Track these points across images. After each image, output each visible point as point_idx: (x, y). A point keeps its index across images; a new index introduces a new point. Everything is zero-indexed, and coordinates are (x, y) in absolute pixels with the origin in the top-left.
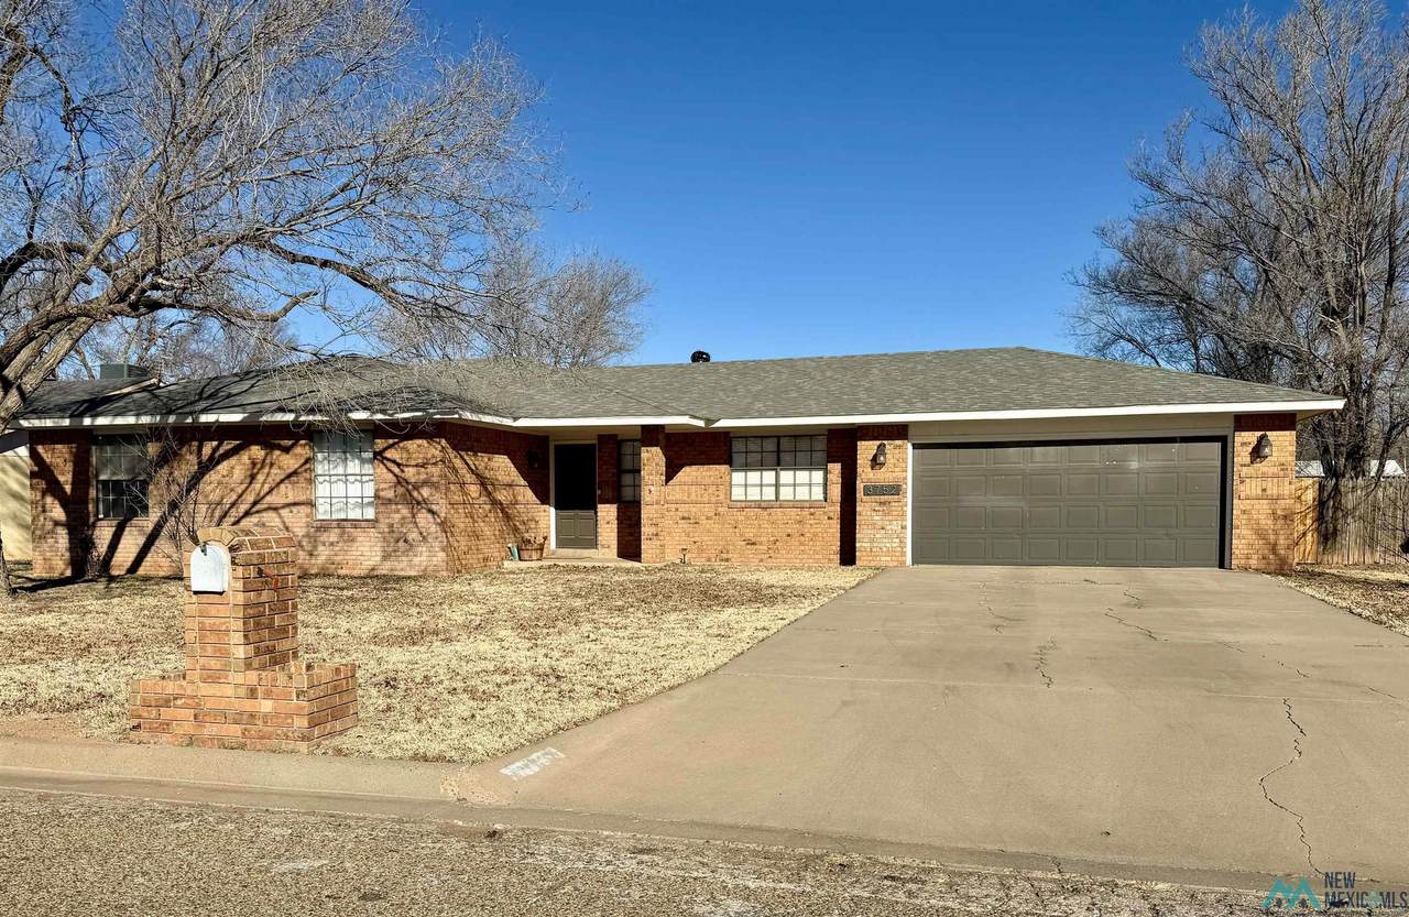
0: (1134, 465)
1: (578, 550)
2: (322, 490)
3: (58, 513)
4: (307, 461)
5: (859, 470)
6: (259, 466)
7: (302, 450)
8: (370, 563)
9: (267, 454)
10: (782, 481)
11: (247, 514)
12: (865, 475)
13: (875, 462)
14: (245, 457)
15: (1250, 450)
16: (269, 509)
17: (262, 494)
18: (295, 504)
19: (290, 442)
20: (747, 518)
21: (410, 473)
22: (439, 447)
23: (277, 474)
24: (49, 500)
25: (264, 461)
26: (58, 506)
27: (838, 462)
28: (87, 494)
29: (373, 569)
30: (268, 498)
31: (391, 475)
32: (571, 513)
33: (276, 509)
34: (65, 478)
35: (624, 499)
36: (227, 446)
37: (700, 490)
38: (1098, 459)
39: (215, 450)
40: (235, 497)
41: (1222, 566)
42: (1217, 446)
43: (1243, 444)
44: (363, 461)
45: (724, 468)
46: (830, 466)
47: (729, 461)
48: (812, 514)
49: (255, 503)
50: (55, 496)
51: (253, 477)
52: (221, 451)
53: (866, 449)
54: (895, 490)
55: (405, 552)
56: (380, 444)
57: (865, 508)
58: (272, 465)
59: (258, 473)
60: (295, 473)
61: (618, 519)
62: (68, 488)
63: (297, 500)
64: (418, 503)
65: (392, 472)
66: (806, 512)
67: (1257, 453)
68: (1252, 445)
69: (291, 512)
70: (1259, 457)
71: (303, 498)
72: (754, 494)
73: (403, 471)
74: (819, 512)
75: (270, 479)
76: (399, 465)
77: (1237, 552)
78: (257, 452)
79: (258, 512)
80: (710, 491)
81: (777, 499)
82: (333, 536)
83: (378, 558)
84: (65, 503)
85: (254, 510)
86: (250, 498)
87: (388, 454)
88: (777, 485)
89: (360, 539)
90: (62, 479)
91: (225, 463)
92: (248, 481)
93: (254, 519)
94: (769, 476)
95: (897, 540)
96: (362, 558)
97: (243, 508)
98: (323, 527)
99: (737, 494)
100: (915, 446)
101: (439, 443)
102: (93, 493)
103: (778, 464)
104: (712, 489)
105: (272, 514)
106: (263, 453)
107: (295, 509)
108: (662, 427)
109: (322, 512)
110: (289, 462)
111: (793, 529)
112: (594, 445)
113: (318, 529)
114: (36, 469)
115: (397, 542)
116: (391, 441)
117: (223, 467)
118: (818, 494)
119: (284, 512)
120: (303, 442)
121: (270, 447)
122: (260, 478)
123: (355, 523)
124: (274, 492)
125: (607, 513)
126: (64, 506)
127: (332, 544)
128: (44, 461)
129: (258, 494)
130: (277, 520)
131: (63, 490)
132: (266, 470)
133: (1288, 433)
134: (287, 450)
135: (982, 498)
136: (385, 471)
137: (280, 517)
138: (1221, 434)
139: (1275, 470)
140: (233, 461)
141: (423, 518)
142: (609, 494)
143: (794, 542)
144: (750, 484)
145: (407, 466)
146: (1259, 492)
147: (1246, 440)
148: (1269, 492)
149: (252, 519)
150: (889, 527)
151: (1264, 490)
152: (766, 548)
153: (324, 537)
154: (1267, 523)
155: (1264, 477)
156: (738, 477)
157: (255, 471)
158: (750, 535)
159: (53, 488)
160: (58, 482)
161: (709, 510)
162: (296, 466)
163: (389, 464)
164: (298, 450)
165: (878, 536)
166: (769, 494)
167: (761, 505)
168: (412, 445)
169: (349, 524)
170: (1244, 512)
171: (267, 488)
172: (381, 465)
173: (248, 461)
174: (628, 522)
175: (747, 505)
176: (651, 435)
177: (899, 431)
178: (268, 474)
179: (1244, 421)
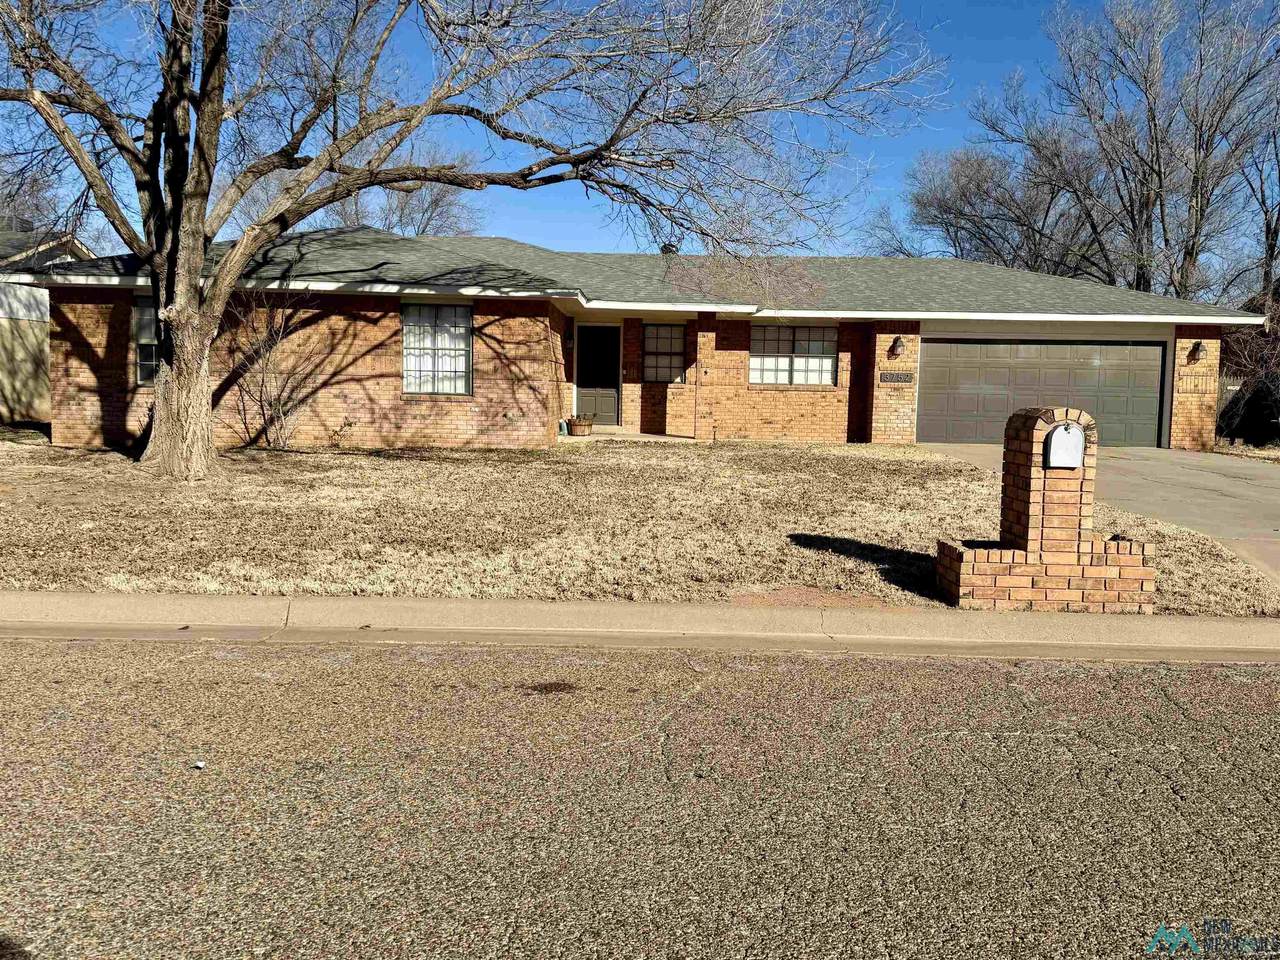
0: (1097, 362)
1: (602, 427)
2: (410, 363)
3: (86, 377)
4: (396, 333)
5: (877, 359)
6: (339, 336)
7: (390, 323)
8: (467, 436)
9: (349, 325)
10: (796, 367)
11: (325, 384)
12: (882, 363)
13: (892, 352)
14: (323, 327)
15: (1187, 353)
16: (353, 380)
17: (344, 364)
18: (382, 376)
19: (378, 314)
20: (764, 399)
21: (511, 350)
22: (542, 326)
23: (360, 346)
24: (74, 363)
25: (345, 331)
26: (87, 371)
27: (847, 351)
28: (126, 357)
29: (468, 443)
30: (351, 370)
31: (490, 351)
32: (591, 391)
33: (359, 380)
34: (98, 340)
35: (647, 379)
36: (303, 314)
37: (721, 373)
38: (1068, 356)
39: (289, 318)
40: (311, 367)
41: (1159, 445)
42: (1158, 350)
43: (1183, 349)
44: (454, 337)
45: (744, 353)
46: (841, 355)
47: (746, 347)
48: (824, 397)
49: (335, 374)
50: (82, 358)
51: (333, 348)
52: (295, 320)
53: (883, 341)
54: (907, 378)
55: (503, 427)
56: (479, 320)
57: (881, 394)
58: (355, 336)
59: (338, 344)
60: (381, 345)
61: (642, 398)
62: (100, 352)
63: (384, 371)
64: (519, 380)
65: (492, 348)
66: (819, 395)
67: (1193, 356)
68: (1189, 350)
69: (378, 384)
70: (1194, 359)
71: (393, 370)
72: (769, 378)
73: (503, 348)
74: (829, 395)
75: (353, 350)
76: (499, 342)
77: (1175, 435)
78: (338, 322)
79: (338, 383)
80: (731, 374)
81: (791, 382)
82: (424, 409)
83: (474, 432)
84: (96, 366)
85: (333, 381)
86: (330, 370)
87: (487, 331)
88: (791, 371)
89: (454, 413)
90: (92, 341)
91: (300, 332)
92: (327, 351)
93: (335, 390)
94: (784, 362)
95: (908, 422)
96: (456, 432)
97: (321, 379)
98: (413, 399)
99: (754, 377)
100: (924, 341)
101: (543, 322)
102: (131, 357)
103: (792, 351)
104: (733, 373)
105: (354, 386)
106: (345, 323)
107: (383, 381)
108: (714, 314)
109: (410, 386)
110: (375, 334)
111: (806, 409)
112: (619, 328)
113: (408, 402)
114: (59, 329)
115: (496, 416)
116: (492, 318)
117: (297, 337)
118: (827, 379)
119: (369, 384)
120: (392, 314)
121: (353, 317)
122: (342, 348)
123: (449, 397)
124: (360, 362)
125: (632, 393)
126: (94, 370)
127: (424, 417)
128: (69, 322)
129: (339, 365)
130: (361, 392)
131: (94, 354)
132: (349, 341)
133: (1214, 341)
134: (375, 322)
135: (976, 386)
136: (484, 346)
137: (364, 389)
138: (1162, 341)
139: (1204, 369)
140: (308, 330)
141: (523, 394)
142: (634, 374)
143: (805, 422)
144: (766, 369)
145: (508, 343)
146: (1192, 387)
147: (1185, 344)
148: (1200, 388)
149: (332, 391)
150: (901, 410)
151: (1196, 386)
152: (780, 426)
153: (415, 410)
154: (1195, 412)
155: (1197, 375)
156: (755, 362)
157: (336, 341)
158: (767, 415)
159: (81, 349)
160: (89, 345)
161: (731, 391)
162: (384, 338)
163: (488, 340)
164: (385, 322)
165: (891, 417)
166: (783, 378)
167: (777, 388)
168: (515, 323)
169: (443, 398)
170: (1180, 403)
171: (350, 358)
172: (480, 341)
173: (327, 331)
174: (652, 401)
175: (763, 388)
176: (706, 321)
177: (912, 327)
178: (351, 345)
179: (1183, 331)
